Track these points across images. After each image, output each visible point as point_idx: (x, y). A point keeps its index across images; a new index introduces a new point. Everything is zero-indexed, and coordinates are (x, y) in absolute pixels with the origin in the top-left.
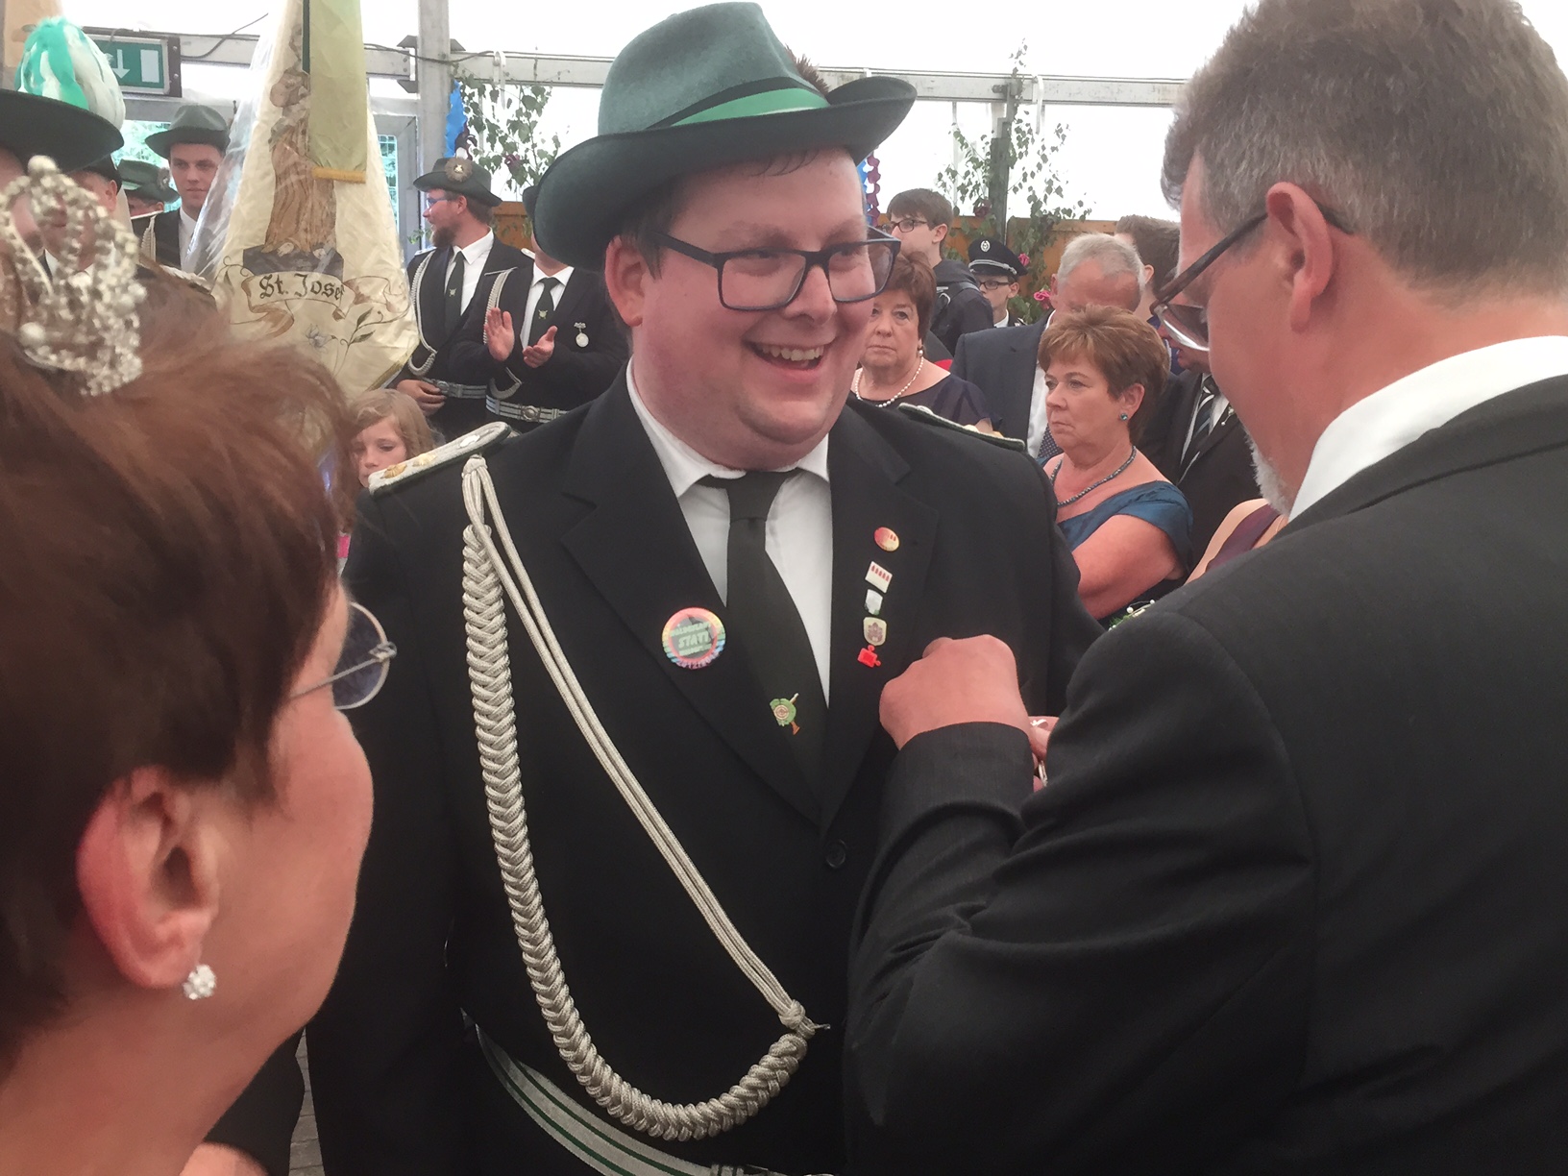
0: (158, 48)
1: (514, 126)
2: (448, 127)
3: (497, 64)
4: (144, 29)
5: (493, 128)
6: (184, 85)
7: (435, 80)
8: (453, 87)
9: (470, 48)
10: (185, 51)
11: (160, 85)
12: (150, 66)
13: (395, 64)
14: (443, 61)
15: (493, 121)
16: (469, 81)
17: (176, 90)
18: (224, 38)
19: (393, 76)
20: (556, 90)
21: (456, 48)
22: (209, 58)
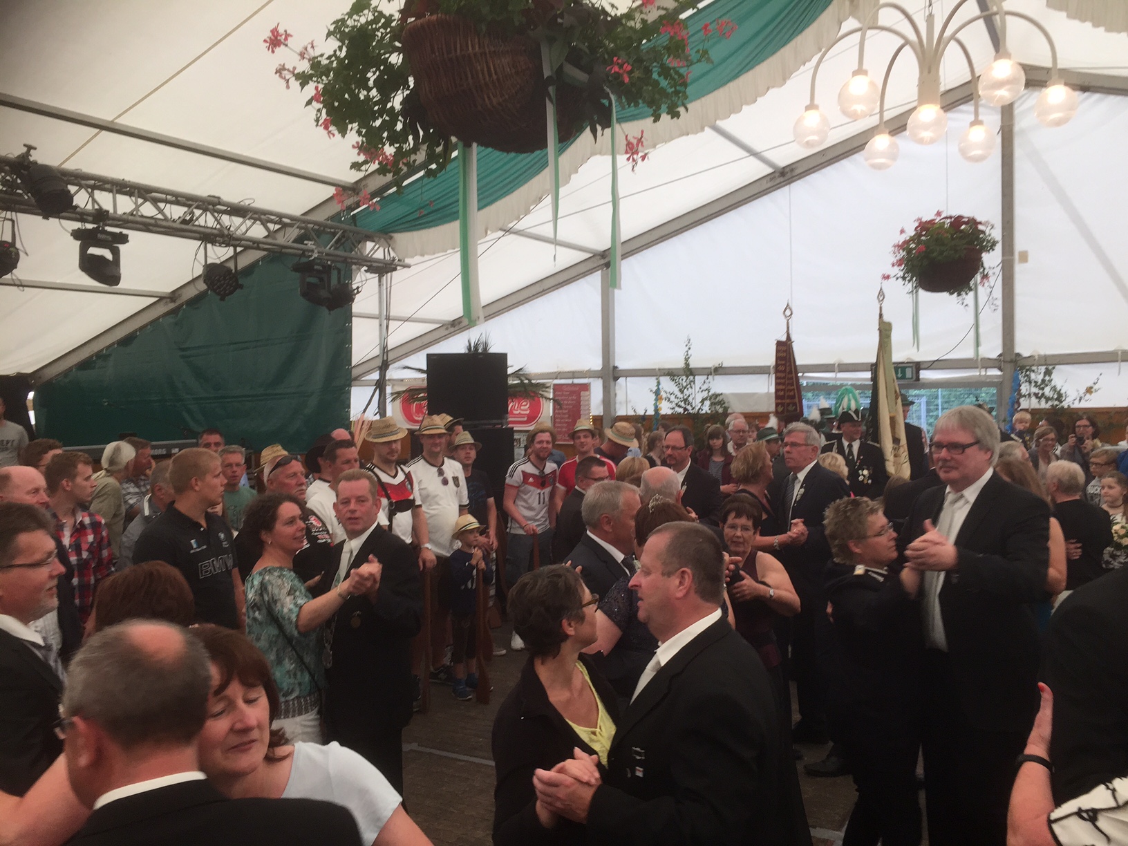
0: (911, 367)
1: (1043, 381)
2: (1013, 384)
3: (1035, 360)
4: (909, 361)
5: (1036, 382)
6: (921, 377)
7: (1009, 367)
8: (1015, 370)
9: (1026, 354)
10: (922, 366)
11: (912, 378)
12: (909, 373)
13: (997, 365)
14: (1011, 361)
15: (1036, 380)
16: (1022, 368)
17: (918, 379)
18: (935, 361)
19: (995, 367)
20: (1057, 367)
21: (1018, 355)
22: (932, 367)
